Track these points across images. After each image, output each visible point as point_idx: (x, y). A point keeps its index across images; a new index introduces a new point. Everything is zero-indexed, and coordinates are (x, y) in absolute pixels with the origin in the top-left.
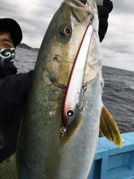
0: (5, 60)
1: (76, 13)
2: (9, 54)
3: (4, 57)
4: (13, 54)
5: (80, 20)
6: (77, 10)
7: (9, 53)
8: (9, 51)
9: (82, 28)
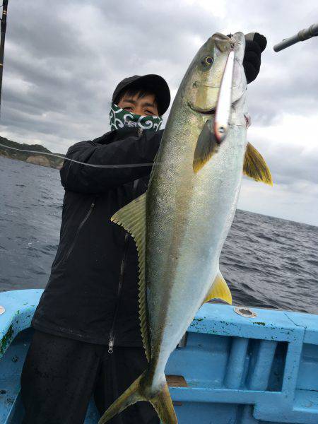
0: (144, 131)
1: (220, 45)
2: (150, 124)
3: (143, 127)
4: (156, 124)
5: (223, 50)
6: (221, 43)
7: (151, 122)
8: (151, 119)
9: (224, 58)
